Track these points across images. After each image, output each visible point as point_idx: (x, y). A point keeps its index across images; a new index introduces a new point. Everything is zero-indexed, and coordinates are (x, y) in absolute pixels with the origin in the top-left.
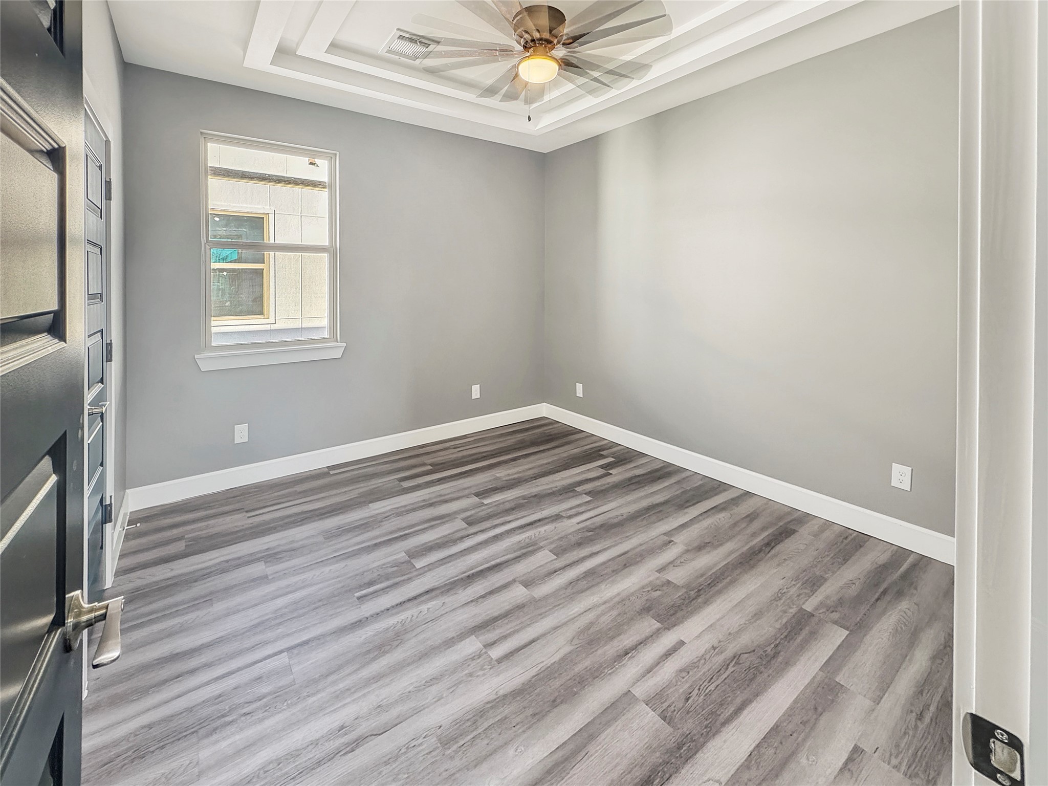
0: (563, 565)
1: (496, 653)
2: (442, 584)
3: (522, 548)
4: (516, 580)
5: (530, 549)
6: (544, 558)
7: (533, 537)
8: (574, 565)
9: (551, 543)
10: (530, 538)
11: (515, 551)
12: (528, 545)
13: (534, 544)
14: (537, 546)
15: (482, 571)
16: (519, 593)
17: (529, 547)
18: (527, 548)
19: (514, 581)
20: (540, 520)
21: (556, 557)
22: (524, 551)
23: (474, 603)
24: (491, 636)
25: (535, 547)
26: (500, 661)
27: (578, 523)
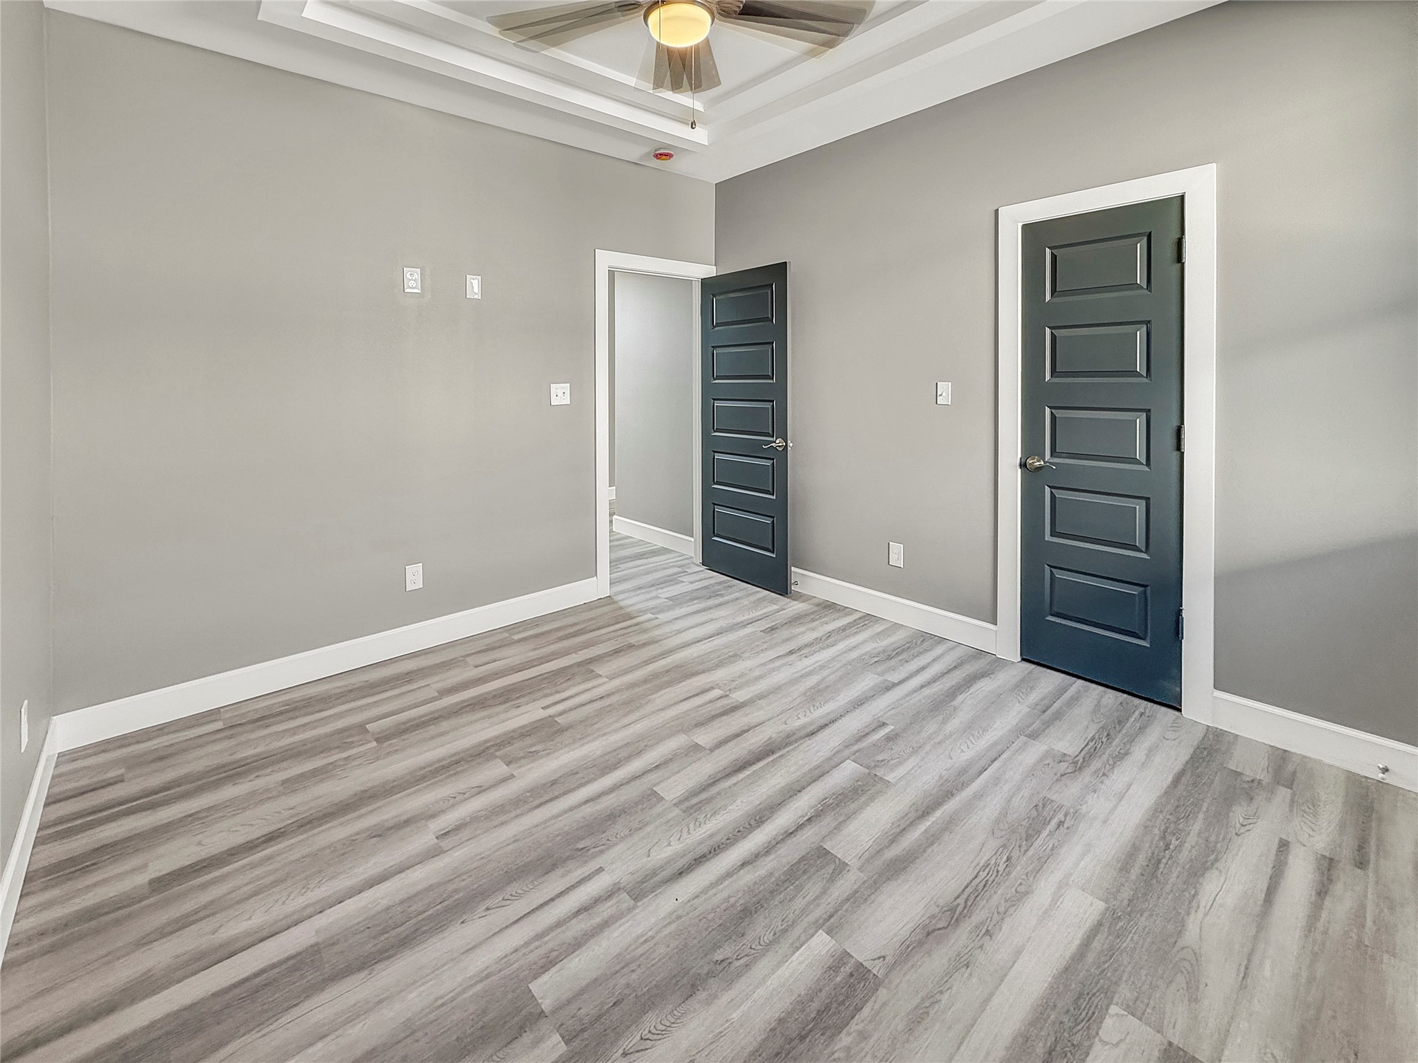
0: (645, 776)
1: (716, 693)
2: (801, 741)
3: (709, 801)
4: (709, 752)
5: (695, 801)
6: (674, 787)
7: (691, 826)
8: (629, 778)
9: (659, 815)
10: (697, 824)
11: (719, 793)
12: (698, 807)
13: (689, 811)
14: (683, 806)
15: (759, 760)
16: (704, 737)
17: (696, 804)
18: (700, 802)
19: (712, 750)
20: (681, 874)
21: (654, 789)
22: (704, 796)
23: (753, 725)
24: (724, 702)
25: (687, 804)
26: (712, 688)
27: (601, 870)
